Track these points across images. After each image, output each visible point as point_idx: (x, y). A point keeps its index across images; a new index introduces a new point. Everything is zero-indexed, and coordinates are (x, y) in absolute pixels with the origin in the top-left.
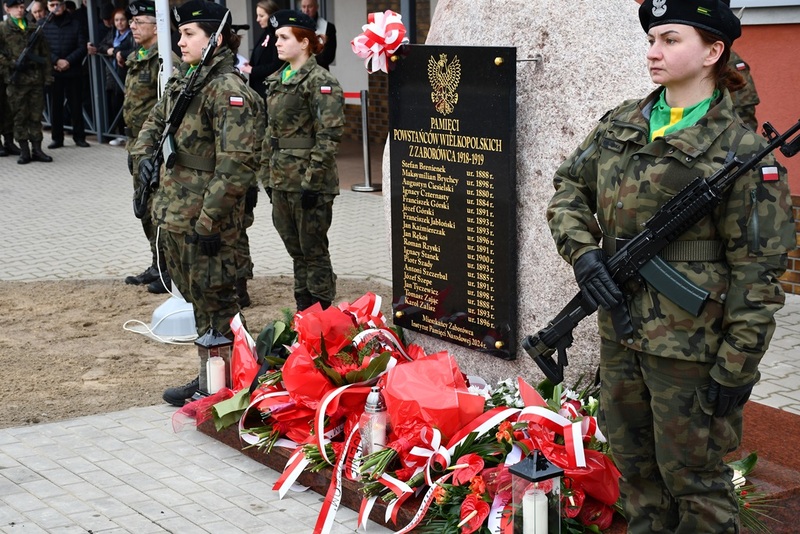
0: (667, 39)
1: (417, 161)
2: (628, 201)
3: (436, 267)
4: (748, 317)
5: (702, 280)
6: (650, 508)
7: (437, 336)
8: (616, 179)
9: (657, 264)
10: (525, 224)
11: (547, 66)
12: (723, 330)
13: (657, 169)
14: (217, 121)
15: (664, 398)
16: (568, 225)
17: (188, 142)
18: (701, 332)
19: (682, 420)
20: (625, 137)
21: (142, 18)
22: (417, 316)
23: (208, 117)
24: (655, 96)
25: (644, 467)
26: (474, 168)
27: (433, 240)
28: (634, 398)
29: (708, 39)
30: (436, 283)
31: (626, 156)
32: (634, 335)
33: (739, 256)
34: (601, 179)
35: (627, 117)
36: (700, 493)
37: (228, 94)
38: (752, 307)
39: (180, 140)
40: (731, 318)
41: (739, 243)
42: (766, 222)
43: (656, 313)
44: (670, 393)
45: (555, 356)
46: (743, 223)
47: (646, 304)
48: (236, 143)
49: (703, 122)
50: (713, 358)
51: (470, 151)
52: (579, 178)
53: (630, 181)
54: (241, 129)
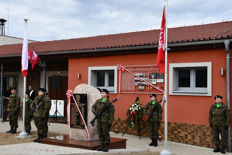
0: (103, 93)
1: (74, 107)
2: (101, 108)
3: (76, 119)
4: (112, 118)
5: (107, 115)
6: (102, 139)
7: (76, 128)
8: (99, 106)
9: (103, 113)
10: (88, 113)
11: (90, 96)
12: (109, 119)
13: (103, 105)
14: (45, 103)
15: (104, 126)
16: (94, 111)
17: (40, 106)
18: (107, 120)
19: (106, 128)
20: (100, 102)
21: (13, 90)
22: (73, 125)
23: (43, 102)
24: (102, 98)
25: (102, 134)
26: (82, 107)
27: (76, 116)
28: (101, 127)
29: (106, 93)
30: (76, 121)
31: (100, 104)
32: (101, 120)
33: (110, 112)
34: (97, 106)
35: (99, 100)
36: (107, 136)
37: (46, 99)
38: (112, 117)
39: (39, 105)
40: (110, 118)
41: (111, 111)
42: (113, 109)
43: (103, 118)
44: (105, 126)
45: (93, 124)
46: (111, 109)
47: (102, 117)
48: (47, 105)
49: (107, 100)
50: (109, 122)
51: (81, 105)
52: (95, 107)
53: (101, 106)
54: (48, 104)
